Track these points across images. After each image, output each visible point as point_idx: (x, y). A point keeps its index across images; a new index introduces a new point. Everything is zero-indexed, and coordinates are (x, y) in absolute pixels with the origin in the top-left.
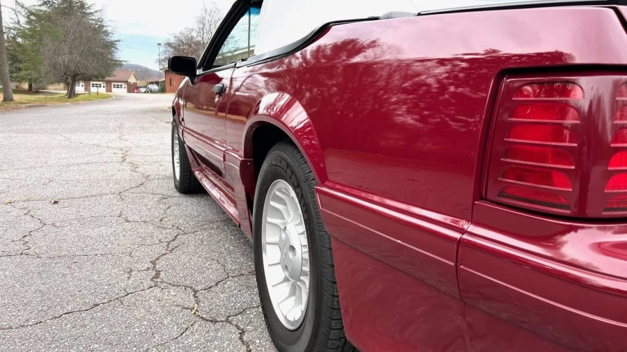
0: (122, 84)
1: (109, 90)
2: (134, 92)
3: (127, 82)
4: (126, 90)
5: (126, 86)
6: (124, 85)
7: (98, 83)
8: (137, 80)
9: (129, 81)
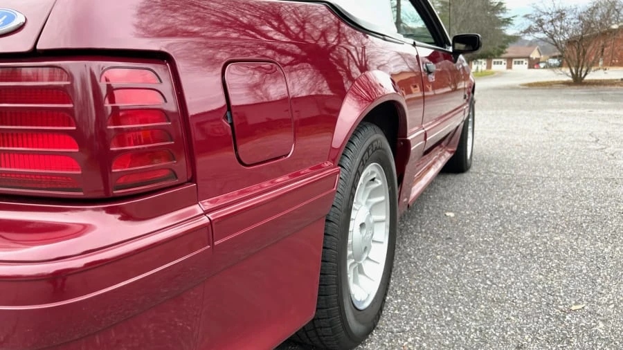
0: (524, 60)
1: (509, 67)
2: (534, 68)
3: (528, 58)
4: (527, 66)
5: (527, 62)
6: (525, 61)
7: (499, 60)
8: (540, 54)
9: (531, 56)
